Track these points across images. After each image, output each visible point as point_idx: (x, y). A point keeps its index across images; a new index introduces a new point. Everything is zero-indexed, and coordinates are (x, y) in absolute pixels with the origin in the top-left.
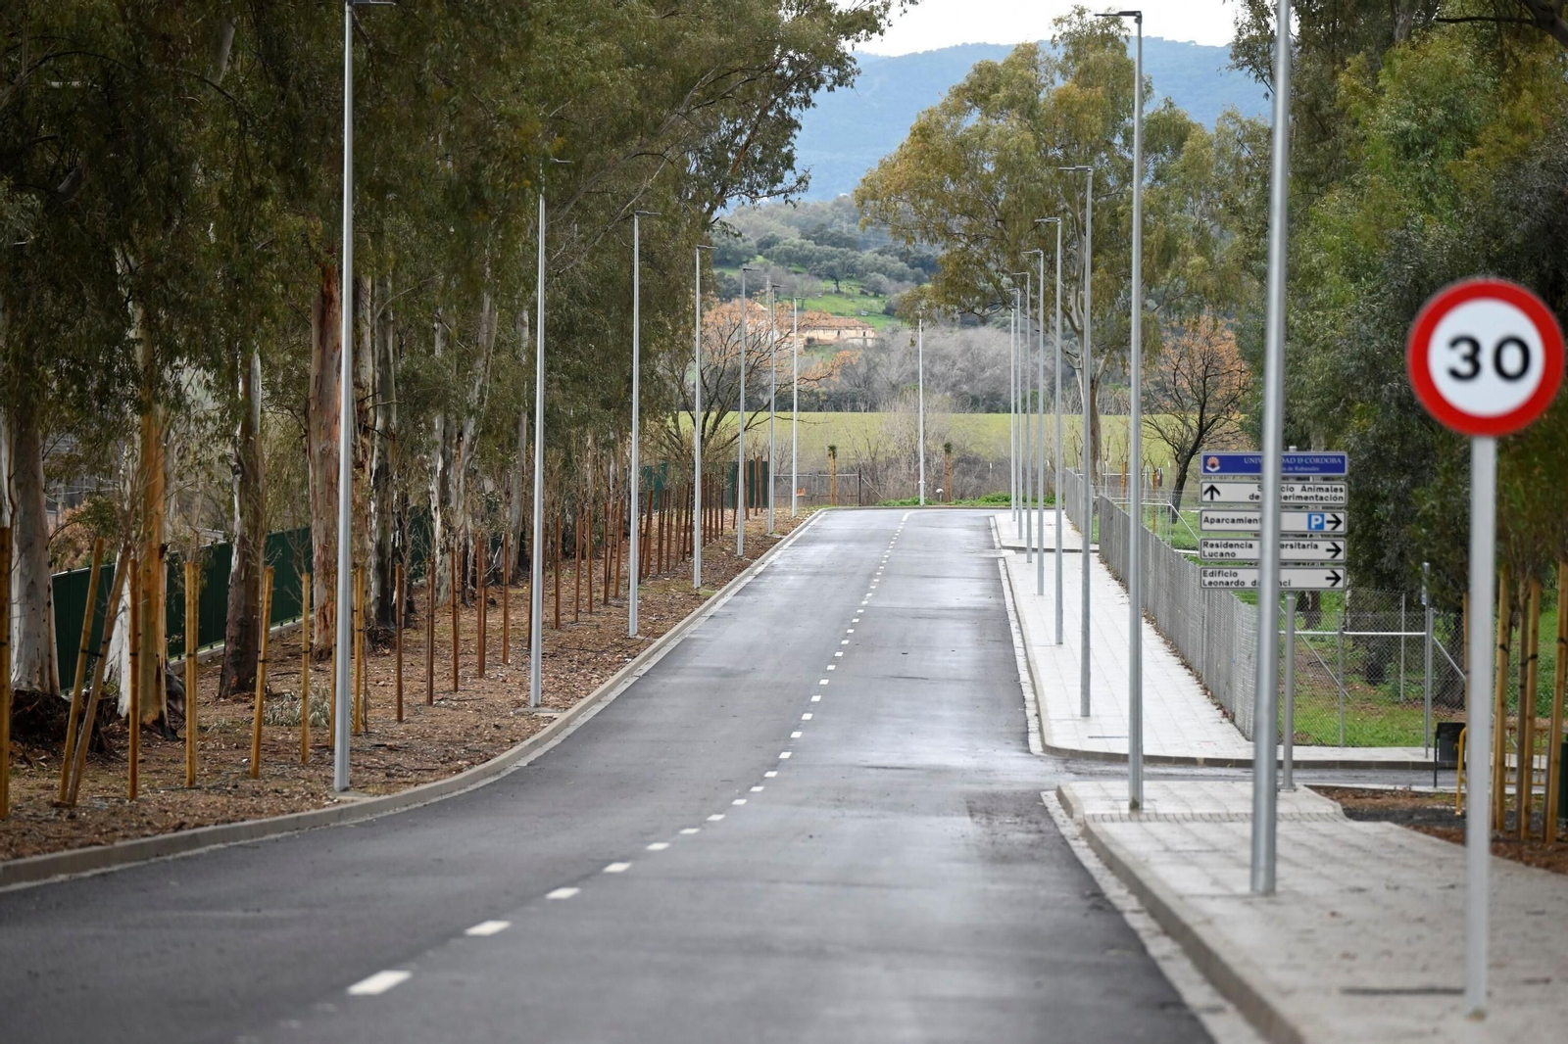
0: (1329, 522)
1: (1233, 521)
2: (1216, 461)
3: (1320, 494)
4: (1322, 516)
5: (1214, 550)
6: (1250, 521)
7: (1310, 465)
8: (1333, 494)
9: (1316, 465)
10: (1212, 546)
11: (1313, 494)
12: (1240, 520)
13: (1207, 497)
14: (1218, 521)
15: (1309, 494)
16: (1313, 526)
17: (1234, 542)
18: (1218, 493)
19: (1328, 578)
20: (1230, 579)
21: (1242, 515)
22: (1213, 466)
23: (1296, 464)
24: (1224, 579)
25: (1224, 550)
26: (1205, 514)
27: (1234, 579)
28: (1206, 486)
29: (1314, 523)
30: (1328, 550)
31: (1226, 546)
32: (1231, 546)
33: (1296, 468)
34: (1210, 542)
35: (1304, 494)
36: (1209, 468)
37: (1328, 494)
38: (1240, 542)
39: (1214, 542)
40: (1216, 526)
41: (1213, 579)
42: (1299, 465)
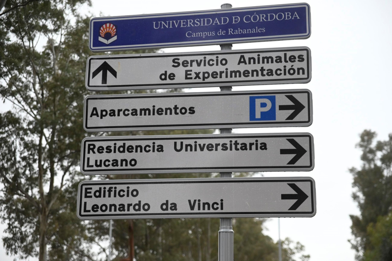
0: (282, 108)
1: (134, 112)
2: (112, 29)
3: (267, 66)
4: (273, 100)
5: (104, 156)
6: (160, 112)
7: (252, 26)
8: (289, 65)
9: (260, 25)
10: (101, 150)
11: (258, 67)
12: (145, 111)
13: (97, 80)
14: (112, 114)
15: (250, 67)
16: (258, 116)
17: (134, 144)
18: (114, 73)
19: (284, 197)
20: (125, 201)
21: (148, 104)
22: (108, 36)
23: (230, 25)
24: (117, 201)
25: (119, 156)
26: (92, 104)
27: (134, 201)
28: (96, 65)
29: (259, 110)
30: (283, 152)
31: (123, 149)
32: (130, 149)
33: (230, 31)
34: (98, 144)
35: (242, 68)
36: (101, 39)
37: (281, 66)
38: (143, 144)
39: (104, 144)
40: (108, 121)
41: (100, 202)
42: (235, 27)
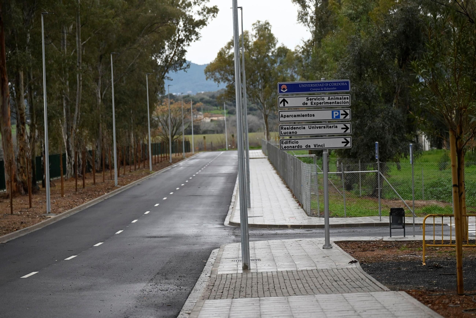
0: (342, 114)
1: (295, 116)
2: (286, 87)
3: (337, 101)
4: (339, 112)
5: (286, 131)
6: (303, 116)
7: (332, 87)
8: (344, 101)
9: (335, 87)
10: (285, 129)
11: (334, 101)
12: (298, 116)
13: (282, 105)
14: (288, 116)
15: (332, 101)
16: (334, 117)
17: (296, 127)
18: (287, 103)
19: (343, 142)
20: (294, 145)
21: (299, 113)
22: (284, 89)
23: (325, 86)
24: (292, 145)
25: (291, 131)
26: (281, 113)
27: (297, 145)
28: (281, 100)
29: (335, 115)
30: (342, 128)
31: (292, 128)
32: (295, 128)
33: (325, 89)
34: (284, 127)
35: (329, 101)
36: (282, 90)
37: (341, 101)
38: (299, 126)
39: (286, 127)
40: (287, 119)
41: (286, 145)
42: (326, 87)
